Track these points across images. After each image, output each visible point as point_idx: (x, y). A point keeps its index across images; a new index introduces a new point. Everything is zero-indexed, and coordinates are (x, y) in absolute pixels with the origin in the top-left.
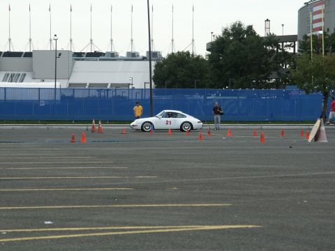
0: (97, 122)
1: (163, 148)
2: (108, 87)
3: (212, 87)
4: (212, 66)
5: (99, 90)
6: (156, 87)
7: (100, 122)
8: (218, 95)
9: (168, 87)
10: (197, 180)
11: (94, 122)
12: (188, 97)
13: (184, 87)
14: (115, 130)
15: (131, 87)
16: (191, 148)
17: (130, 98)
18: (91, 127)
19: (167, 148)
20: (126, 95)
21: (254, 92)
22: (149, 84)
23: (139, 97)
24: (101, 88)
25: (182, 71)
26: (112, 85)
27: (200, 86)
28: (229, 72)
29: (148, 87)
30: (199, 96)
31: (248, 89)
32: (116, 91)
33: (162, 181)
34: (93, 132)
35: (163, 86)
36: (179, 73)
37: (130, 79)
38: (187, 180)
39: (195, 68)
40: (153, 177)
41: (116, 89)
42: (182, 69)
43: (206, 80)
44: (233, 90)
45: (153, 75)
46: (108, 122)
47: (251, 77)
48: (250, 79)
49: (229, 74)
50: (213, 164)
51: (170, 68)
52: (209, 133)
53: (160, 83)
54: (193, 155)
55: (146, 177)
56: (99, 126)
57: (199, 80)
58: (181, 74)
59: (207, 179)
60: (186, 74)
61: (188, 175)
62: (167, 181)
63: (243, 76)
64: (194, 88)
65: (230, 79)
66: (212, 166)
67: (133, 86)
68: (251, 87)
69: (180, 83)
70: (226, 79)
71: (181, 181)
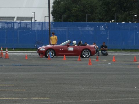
2: (15, 20)
3: (101, 20)
5: (6, 23)
6: (55, 21)
7: (7, 50)
8: (105, 27)
9: (64, 21)
10: (82, 101)
11: (2, 49)
12: (81, 29)
13: (78, 20)
15: (33, 20)
17: (33, 29)
20: (29, 26)
22: (48, 18)
23: (40, 29)
24: (9, 21)
25: (76, 7)
26: (18, 18)
27: (89, 20)
28: (115, 8)
29: (47, 20)
30: (90, 28)
31: (130, 22)
32: (21, 24)
33: (54, 102)
34: (1, 57)
35: (60, 19)
36: (73, 9)
37: (33, 13)
38: (74, 101)
39: (87, 5)
40: (46, 98)
41: (21, 22)
42: (76, 5)
43: (96, 14)
44: (117, 23)
45: (52, 10)
46: (13, 50)
47: (133, 12)
48: (132, 13)
49: (115, 10)
50: (97, 87)
51: (66, 4)
52: (97, 59)
53: (58, 17)
54: (81, 79)
55: (40, 98)
56: (6, 53)
57: (90, 15)
58: (75, 9)
59: (91, 100)
60: (79, 10)
61: (75, 97)
62: (57, 102)
63: (126, 12)
64: (86, 22)
65: (115, 14)
66: (96, 89)
67: (35, 19)
68: (133, 20)
69: (74, 17)
70: (112, 14)
71: (69, 101)
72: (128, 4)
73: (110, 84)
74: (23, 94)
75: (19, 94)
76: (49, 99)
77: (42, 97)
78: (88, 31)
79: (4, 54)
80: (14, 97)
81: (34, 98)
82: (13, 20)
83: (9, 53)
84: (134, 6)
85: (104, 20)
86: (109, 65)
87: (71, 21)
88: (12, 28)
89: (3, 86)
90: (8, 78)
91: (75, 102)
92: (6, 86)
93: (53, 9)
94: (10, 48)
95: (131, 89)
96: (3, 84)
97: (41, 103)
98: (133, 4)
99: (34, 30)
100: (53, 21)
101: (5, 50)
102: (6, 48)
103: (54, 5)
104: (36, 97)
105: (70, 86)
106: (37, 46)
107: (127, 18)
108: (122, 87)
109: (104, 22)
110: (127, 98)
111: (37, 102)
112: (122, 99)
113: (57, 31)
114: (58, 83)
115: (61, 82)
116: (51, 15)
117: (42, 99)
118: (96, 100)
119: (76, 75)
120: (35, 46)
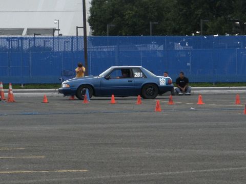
0: (6, 87)
2: (24, 34)
3: (176, 32)
4: (176, 2)
5: (8, 39)
6: (94, 34)
7: (10, 87)
8: (183, 44)
9: (110, 34)
10: (146, 174)
11: (1, 85)
12: (140, 48)
13: (135, 33)
15: (56, 34)
17: (56, 50)
20: (49, 45)
22: (83, 29)
23: (69, 49)
24: (13, 35)
25: (131, 10)
26: (29, 31)
27: (157, 32)
28: (201, 10)
29: (81, 33)
30: (156, 46)
31: (228, 35)
32: (34, 41)
33: (95, 177)
35: (104, 32)
36: (127, 13)
37: (56, 22)
38: (132, 175)
39: (151, 5)
40: (81, 171)
41: (34, 38)
42: (131, 6)
43: (168, 22)
44: (205, 37)
45: (89, 15)
46: (22, 86)
47: (232, 17)
48: (231, 19)
49: (200, 13)
50: (172, 150)
51: (113, 5)
52: (170, 100)
53: (100, 28)
54: (142, 136)
55: (71, 171)
56: (9, 92)
57: (157, 23)
58: (129, 14)
59: (160, 173)
60: (138, 14)
61: (133, 167)
62: (102, 177)
63: (220, 16)
64: (150, 35)
65: (201, 20)
66: (170, 152)
67: (60, 32)
68: (233, 32)
69: (128, 27)
70: (196, 20)
71: (122, 176)
72: (224, 3)
73: (194, 144)
74: (40, 164)
75: (33, 164)
76: (87, 172)
77: (74, 169)
78: (154, 52)
79: (6, 94)
80: (25, 170)
81: (59, 171)
82: (21, 34)
83: (14, 92)
85: (182, 32)
86: (192, 110)
87: (124, 34)
88: (20, 49)
89: (5, 150)
90: (14, 135)
91: (134, 177)
92: (10, 151)
93: (91, 13)
94: (16, 84)
95: (232, 152)
96: (4, 147)
97: (74, 179)
98: (233, 2)
99: (58, 52)
100: (91, 36)
101: (8, 88)
102: (8, 84)
103: (93, 7)
104: (64, 169)
105: (123, 148)
106: (63, 79)
107: (223, 27)
108: (215, 150)
109: (182, 34)
110: (225, 168)
111: (65, 177)
112: (216, 170)
113: (99, 52)
114: (102, 144)
115: (107, 142)
116: (87, 24)
117: (74, 172)
118: (170, 173)
119: (134, 130)
120: (60, 80)
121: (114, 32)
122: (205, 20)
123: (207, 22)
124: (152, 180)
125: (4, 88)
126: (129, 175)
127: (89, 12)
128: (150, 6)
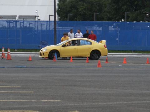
0: (6, 50)
1: (66, 74)
2: (17, 19)
3: (110, 19)
4: (110, 1)
5: (7, 22)
6: (60, 20)
7: (9, 51)
8: (115, 27)
9: (70, 20)
10: (96, 104)
11: (3, 50)
12: (88, 28)
13: (85, 20)
14: (22, 57)
15: (37, 19)
16: (90, 74)
17: (36, 29)
18: (1, 54)
19: (70, 74)
20: (32, 26)
21: (147, 24)
22: (54, 16)
23: (44, 28)
24: (10, 19)
25: (83, 5)
26: (20, 17)
27: (98, 19)
28: (126, 6)
29: (52, 19)
30: (98, 28)
31: (142, 22)
32: (23, 23)
33: (65, 105)
34: (3, 59)
35: (65, 18)
36: (80, 7)
37: (36, 12)
38: (87, 104)
40: (56, 101)
42: (83, 3)
43: (105, 13)
44: (128, 23)
46: (16, 50)
48: (144, 12)
49: (125, 8)
50: (111, 90)
51: (72, 2)
52: (107, 61)
53: (63, 16)
54: (92, 81)
55: (50, 101)
56: (8, 54)
57: (99, 14)
58: (82, 8)
59: (105, 103)
60: (87, 8)
61: (88, 99)
62: (69, 105)
63: (137, 11)
64: (94, 21)
65: (126, 12)
66: (110, 91)
67: (39, 18)
68: (145, 20)
69: (81, 16)
70: (122, 13)
71: (82, 104)
72: (140, 3)
73: (124, 87)
74: (31, 96)
75: (27, 96)
76: (60, 101)
77: (52, 99)
79: (6, 55)
80: (22, 100)
81: (43, 101)
83: (11, 54)
84: (146, 5)
85: (113, 19)
86: (120, 67)
87: (78, 20)
88: (14, 27)
89: (9, 88)
90: (14, 79)
91: (88, 105)
92: (12, 88)
93: (58, 7)
94: (12, 49)
95: (148, 92)
96: (8, 86)
97: (52, 105)
98: (145, 2)
99: (38, 30)
101: (7, 51)
102: (8, 49)
103: (59, 3)
104: (45, 99)
105: (81, 88)
106: (41, 46)
107: (139, 17)
108: (137, 90)
109: (113, 21)
110: (144, 101)
112: (139, 102)
114: (68, 85)
115: (71, 84)
116: (56, 13)
117: (52, 101)
118: (111, 103)
119: (87, 77)
120: (39, 47)
121: (72, 19)
122: (128, 13)
123: (129, 14)
124: (100, 107)
125: (5, 51)
126: (86, 104)
127: (57, 6)
128: (94, 4)
